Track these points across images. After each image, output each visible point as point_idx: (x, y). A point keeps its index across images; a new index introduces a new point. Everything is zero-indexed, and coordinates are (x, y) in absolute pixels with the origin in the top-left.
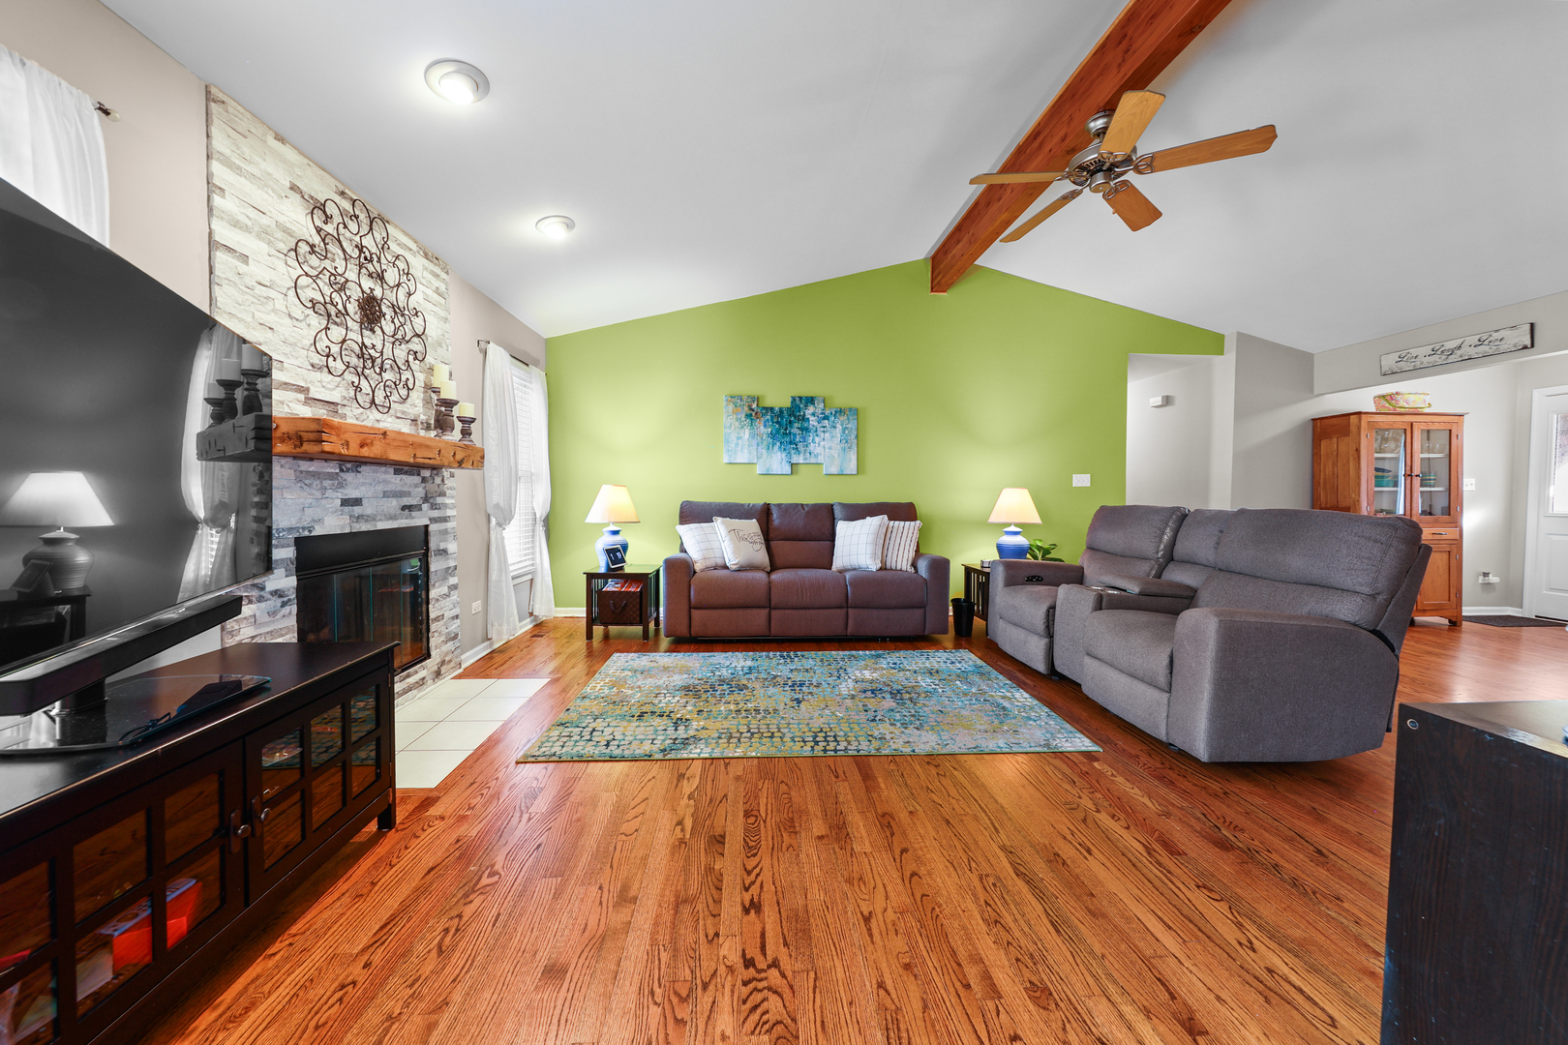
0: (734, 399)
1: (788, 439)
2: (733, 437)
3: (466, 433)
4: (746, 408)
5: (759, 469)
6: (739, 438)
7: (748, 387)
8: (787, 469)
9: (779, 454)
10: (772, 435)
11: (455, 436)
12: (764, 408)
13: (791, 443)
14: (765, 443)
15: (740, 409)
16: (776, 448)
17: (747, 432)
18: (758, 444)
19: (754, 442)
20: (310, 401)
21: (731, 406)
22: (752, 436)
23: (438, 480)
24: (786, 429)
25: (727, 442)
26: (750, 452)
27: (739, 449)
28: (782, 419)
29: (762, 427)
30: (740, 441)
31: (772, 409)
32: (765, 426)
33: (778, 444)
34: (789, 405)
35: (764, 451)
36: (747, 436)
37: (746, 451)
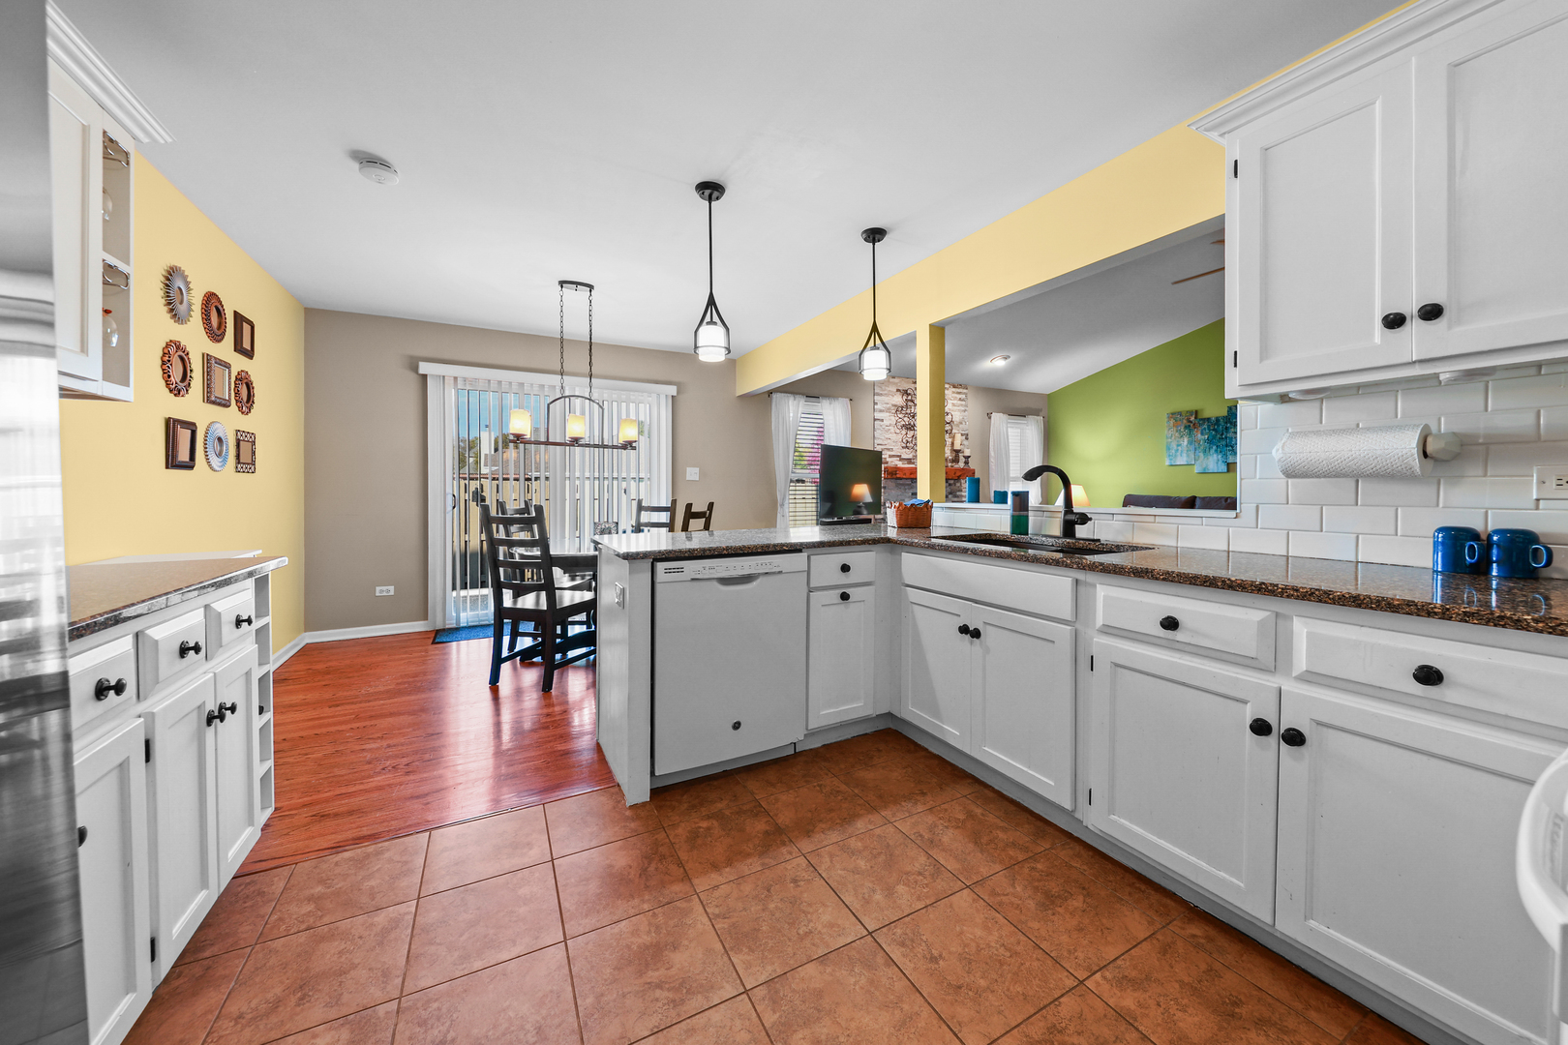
0: (1173, 415)
1: (1224, 443)
2: (1174, 445)
3: (966, 463)
4: (1185, 421)
5: (1196, 469)
6: (1178, 446)
7: (1186, 404)
8: (1224, 468)
9: (1215, 455)
10: (1210, 441)
11: (961, 465)
12: (1202, 419)
13: (1227, 446)
14: (1202, 448)
15: (1179, 423)
16: (1212, 451)
17: (1186, 440)
18: (1195, 449)
19: (1192, 447)
20: (901, 459)
21: (1172, 421)
22: (1190, 443)
23: (958, 484)
24: (1222, 434)
25: (1168, 449)
26: (1188, 456)
27: (1178, 453)
28: (1218, 426)
29: (1199, 435)
30: (1180, 448)
31: (1208, 419)
32: (1202, 434)
33: (1215, 447)
34: (1226, 414)
35: (1201, 454)
36: (1186, 443)
37: (1185, 455)
